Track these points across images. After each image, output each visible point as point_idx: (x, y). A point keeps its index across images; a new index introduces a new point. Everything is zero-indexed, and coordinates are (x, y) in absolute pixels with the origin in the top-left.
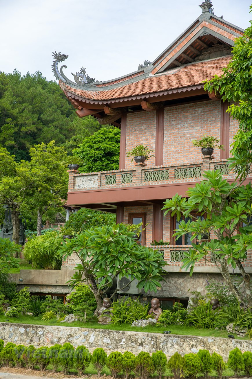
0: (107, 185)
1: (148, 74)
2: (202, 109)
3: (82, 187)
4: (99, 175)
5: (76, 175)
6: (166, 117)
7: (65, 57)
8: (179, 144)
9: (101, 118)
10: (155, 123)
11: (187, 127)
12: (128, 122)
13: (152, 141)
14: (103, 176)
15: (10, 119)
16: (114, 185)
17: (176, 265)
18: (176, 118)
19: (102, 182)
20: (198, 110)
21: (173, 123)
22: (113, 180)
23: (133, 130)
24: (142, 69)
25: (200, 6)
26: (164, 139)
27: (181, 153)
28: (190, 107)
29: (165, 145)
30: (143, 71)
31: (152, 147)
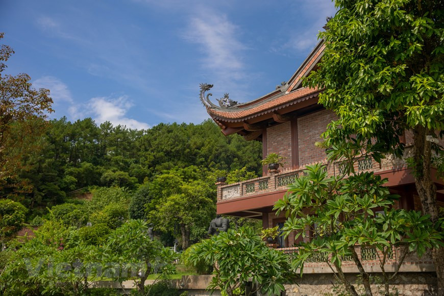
0: (248, 194)
1: (284, 92)
2: (329, 115)
3: (228, 197)
4: (241, 185)
5: (222, 187)
6: (299, 126)
7: (210, 86)
8: (312, 150)
9: (246, 135)
10: (290, 133)
11: (318, 134)
12: (268, 136)
13: (289, 150)
14: (244, 186)
15: (236, 159)
16: (254, 192)
17: (309, 266)
18: (307, 126)
19: (244, 191)
20: (326, 117)
21: (305, 131)
22: (252, 188)
23: (272, 142)
24: (279, 89)
25: (323, 28)
26: (299, 147)
27: (314, 158)
28: (319, 115)
29: (300, 153)
30: (280, 91)
31: (289, 155)
